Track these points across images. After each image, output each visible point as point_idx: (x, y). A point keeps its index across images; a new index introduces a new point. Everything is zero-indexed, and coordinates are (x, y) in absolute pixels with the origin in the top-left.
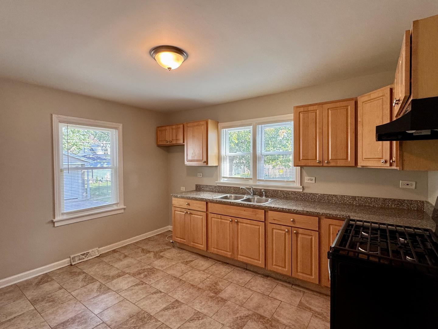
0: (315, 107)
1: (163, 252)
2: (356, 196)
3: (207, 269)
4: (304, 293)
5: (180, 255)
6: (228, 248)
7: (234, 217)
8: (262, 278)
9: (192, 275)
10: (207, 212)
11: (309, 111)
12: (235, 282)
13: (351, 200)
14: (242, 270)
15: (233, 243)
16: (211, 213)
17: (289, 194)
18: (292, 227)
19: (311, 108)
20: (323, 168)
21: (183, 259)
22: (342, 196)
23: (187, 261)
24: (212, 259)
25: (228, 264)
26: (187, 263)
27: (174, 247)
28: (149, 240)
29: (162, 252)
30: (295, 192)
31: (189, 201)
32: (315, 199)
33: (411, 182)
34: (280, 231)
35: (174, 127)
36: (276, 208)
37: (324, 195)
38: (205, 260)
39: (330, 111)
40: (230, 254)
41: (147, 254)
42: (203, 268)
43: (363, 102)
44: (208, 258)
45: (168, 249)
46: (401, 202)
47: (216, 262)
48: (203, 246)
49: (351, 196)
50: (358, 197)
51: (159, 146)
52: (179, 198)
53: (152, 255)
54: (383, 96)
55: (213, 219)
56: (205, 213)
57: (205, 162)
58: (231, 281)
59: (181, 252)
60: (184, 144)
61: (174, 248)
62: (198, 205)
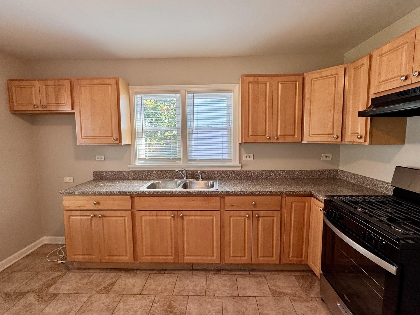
0: (265, 79)
1: (54, 286)
2: (290, 170)
3: (144, 288)
4: (265, 276)
5: (86, 280)
6: (169, 251)
7: (178, 210)
8: (217, 275)
9: (127, 307)
10: (132, 210)
11: (258, 82)
12: (191, 293)
13: (286, 174)
14: (188, 272)
15: (176, 243)
16: (138, 210)
17: (228, 174)
18: (252, 211)
19: (261, 79)
20: (272, 144)
21: (97, 286)
22: (279, 171)
23: (105, 288)
24: (141, 270)
25: (166, 270)
26: (107, 290)
27: (68, 270)
28: (13, 271)
29: (51, 285)
30: (233, 171)
31: (99, 198)
32: (253, 177)
33: (329, 155)
34: (239, 218)
35: (50, 83)
36: (235, 192)
37: (263, 171)
38: (132, 274)
39: (280, 85)
40: (172, 258)
41: (20, 299)
42: (136, 290)
43: (312, 79)
44: (135, 271)
45: (59, 277)
46: (322, 172)
47: (150, 272)
48: (128, 258)
49: (286, 171)
50: (292, 171)
51: (15, 113)
52: (79, 195)
53: (31, 298)
54: (336, 74)
55: (143, 218)
56: (130, 212)
57: (117, 139)
58: (186, 294)
59: (86, 274)
60: (73, 111)
61: (70, 272)
62: (117, 202)
